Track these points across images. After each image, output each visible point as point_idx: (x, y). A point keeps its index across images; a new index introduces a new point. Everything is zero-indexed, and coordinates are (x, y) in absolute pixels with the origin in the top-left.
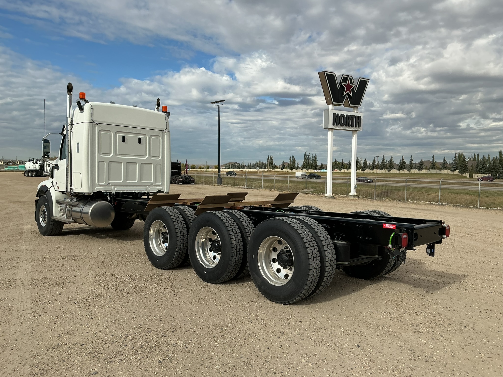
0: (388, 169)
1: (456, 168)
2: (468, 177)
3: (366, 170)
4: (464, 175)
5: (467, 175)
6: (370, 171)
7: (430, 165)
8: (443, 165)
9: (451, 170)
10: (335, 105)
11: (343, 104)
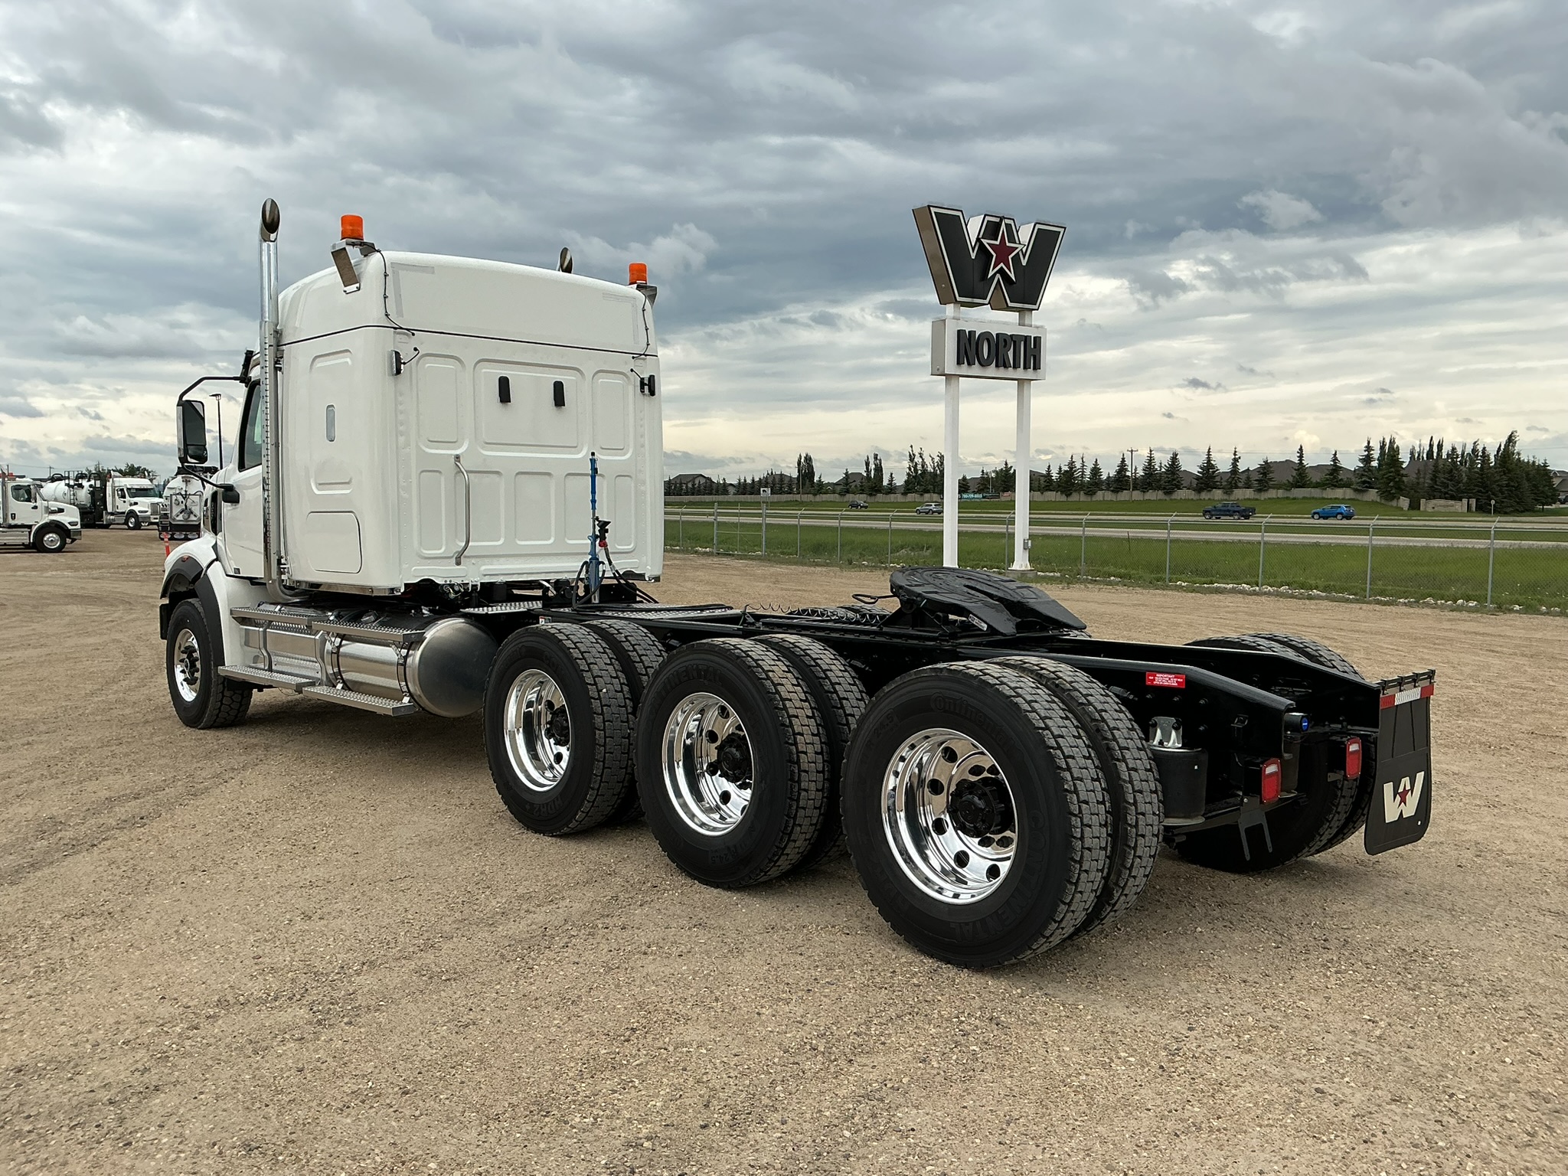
0: (1164, 489)
1: (1368, 482)
2: (1406, 508)
3: (1100, 493)
4: (1394, 503)
5: (1404, 502)
6: (1109, 496)
7: (1289, 476)
8: (1331, 474)
9: (1356, 490)
10: (963, 304)
11: (987, 301)
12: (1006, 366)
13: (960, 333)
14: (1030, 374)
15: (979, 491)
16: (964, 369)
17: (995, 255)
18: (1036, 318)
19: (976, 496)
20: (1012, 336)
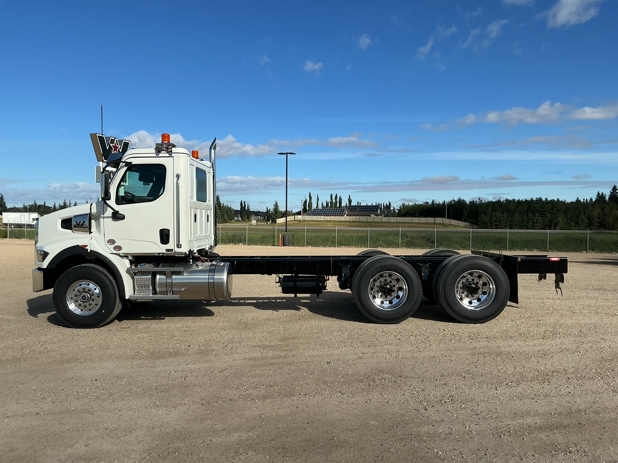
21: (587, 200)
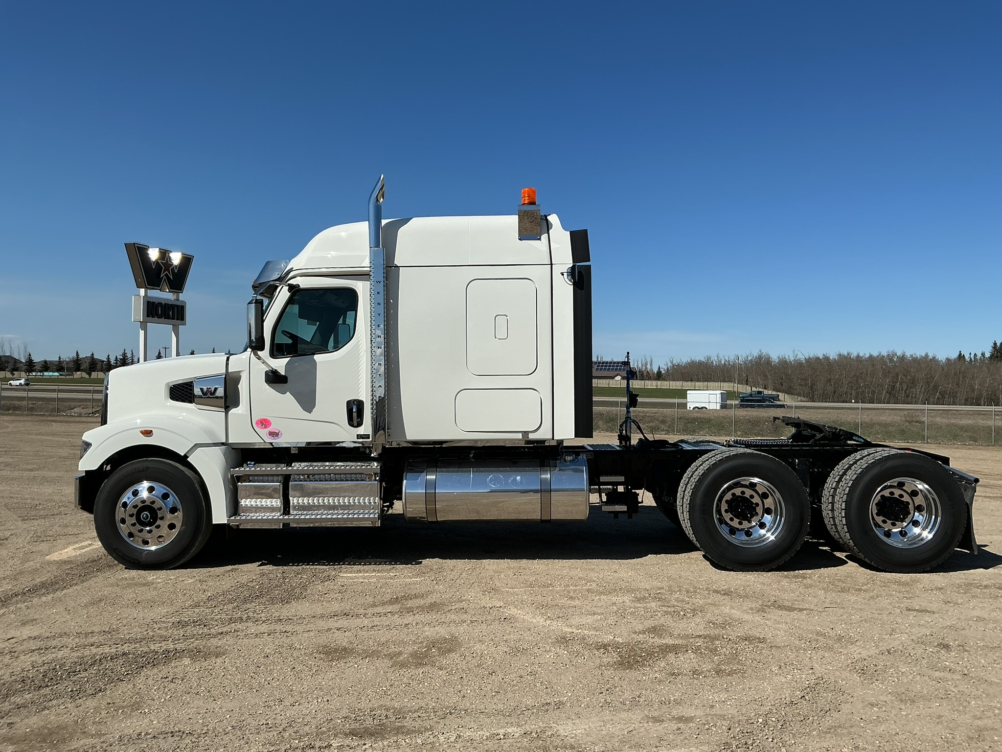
10: (148, 288)
11: (160, 288)
12: (168, 318)
13: (148, 302)
14: (179, 321)
15: (57, 371)
16: (150, 318)
17: (163, 267)
18: (182, 297)
19: (54, 374)
20: (171, 305)
21: (975, 355)
